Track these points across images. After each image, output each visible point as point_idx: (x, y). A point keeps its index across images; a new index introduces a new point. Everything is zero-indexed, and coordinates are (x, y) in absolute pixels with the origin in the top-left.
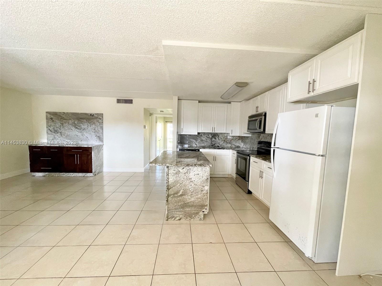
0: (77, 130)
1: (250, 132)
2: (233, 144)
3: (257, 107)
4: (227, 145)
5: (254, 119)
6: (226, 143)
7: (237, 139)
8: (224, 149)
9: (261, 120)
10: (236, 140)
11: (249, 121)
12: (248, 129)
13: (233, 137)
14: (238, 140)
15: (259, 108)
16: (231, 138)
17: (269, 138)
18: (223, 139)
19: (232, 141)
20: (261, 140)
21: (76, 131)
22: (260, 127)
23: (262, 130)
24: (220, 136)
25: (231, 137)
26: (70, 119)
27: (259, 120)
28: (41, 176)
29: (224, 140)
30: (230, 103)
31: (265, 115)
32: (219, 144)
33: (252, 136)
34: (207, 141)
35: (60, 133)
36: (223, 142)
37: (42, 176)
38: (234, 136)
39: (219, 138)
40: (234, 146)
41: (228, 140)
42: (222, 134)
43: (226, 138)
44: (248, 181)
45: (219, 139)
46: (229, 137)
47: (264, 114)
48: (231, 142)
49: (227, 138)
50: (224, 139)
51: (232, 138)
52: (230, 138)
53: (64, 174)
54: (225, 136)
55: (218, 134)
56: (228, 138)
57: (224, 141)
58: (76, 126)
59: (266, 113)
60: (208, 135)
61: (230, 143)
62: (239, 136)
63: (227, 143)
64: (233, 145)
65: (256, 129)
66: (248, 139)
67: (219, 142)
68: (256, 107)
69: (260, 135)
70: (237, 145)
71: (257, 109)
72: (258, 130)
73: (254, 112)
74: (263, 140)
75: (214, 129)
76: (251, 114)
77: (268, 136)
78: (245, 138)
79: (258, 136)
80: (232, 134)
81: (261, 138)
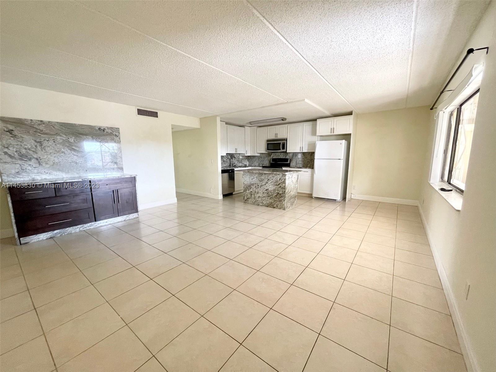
0: (75, 153)
4: (239, 164)
5: (275, 142)
7: (245, 159)
9: (283, 143)
11: (268, 144)
13: (243, 157)
19: (242, 160)
21: (73, 155)
22: (283, 148)
23: (285, 150)
26: (57, 134)
28: (45, 238)
32: (235, 164)
34: (227, 162)
35: (37, 159)
37: (47, 239)
46: (240, 157)
50: (237, 159)
53: (92, 225)
55: (234, 154)
57: (238, 161)
58: (73, 147)
59: (287, 139)
60: (228, 156)
61: (241, 162)
64: (243, 164)
65: (280, 149)
67: (235, 161)
69: (271, 154)
71: (276, 135)
72: (282, 150)
73: (272, 137)
74: (274, 158)
75: (236, 149)
76: (268, 138)
77: (281, 154)
78: (251, 157)
79: (269, 155)
80: (247, 154)
81: (273, 156)
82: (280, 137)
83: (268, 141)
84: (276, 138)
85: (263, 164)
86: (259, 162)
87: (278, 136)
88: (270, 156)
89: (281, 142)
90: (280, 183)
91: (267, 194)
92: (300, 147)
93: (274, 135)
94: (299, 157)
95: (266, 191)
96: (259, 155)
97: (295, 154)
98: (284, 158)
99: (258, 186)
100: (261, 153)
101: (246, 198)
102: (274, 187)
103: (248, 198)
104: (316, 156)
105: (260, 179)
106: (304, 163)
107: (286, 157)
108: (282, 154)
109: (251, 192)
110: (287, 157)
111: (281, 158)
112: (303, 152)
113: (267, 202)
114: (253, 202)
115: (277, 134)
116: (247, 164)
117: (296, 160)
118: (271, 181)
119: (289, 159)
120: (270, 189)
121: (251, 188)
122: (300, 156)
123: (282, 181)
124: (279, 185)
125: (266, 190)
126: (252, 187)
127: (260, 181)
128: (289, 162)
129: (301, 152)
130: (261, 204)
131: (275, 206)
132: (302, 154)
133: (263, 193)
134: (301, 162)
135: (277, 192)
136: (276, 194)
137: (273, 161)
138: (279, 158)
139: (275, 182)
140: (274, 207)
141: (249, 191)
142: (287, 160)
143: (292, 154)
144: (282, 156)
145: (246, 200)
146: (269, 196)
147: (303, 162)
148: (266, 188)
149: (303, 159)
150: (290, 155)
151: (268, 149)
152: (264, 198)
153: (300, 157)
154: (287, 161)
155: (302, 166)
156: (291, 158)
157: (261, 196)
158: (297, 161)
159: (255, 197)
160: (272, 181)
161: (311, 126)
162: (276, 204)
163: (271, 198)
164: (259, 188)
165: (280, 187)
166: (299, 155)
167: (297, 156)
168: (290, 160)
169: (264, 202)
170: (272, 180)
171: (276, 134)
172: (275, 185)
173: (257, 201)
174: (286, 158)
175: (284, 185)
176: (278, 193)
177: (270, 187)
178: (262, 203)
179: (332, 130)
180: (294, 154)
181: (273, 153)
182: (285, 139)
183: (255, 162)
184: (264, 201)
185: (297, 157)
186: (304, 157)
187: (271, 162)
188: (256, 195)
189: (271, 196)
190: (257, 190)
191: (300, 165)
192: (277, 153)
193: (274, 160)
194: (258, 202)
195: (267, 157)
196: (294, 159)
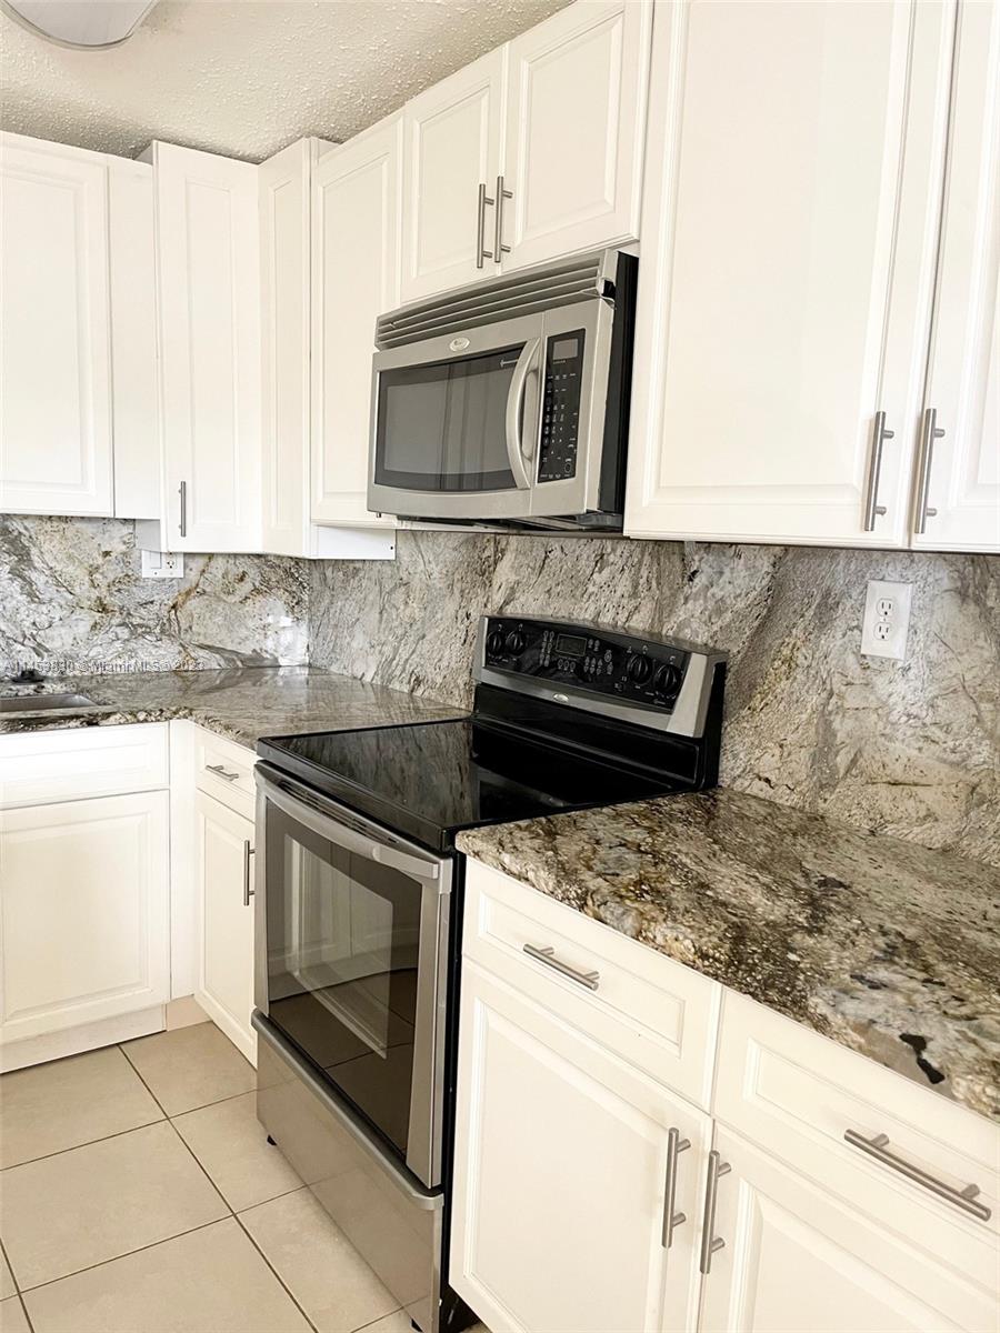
1: (401, 518)
2: (202, 640)
3: (494, 199)
4: (132, 653)
5: (460, 344)
6: (124, 633)
7: (246, 587)
8: (92, 722)
9: (565, 351)
10: (235, 599)
11: (389, 380)
12: (384, 475)
13: (201, 562)
14: (257, 591)
15: (516, 210)
16: (178, 572)
17: (609, 584)
18: (83, 589)
19: (194, 604)
20: (506, 603)
22: (556, 459)
23: (583, 491)
24: (48, 551)
25: (180, 560)
27: (532, 358)
29: (95, 594)
30: (137, 150)
31: (625, 288)
32: (39, 650)
33: (405, 559)
36: (83, 628)
38: (211, 556)
39: (39, 579)
40: (213, 662)
41: (143, 596)
42: (71, 529)
43: (113, 571)
44: (445, 1188)
45: (32, 596)
46: (150, 568)
47: (609, 271)
48: (184, 626)
49: (130, 579)
50: (94, 586)
51: (193, 576)
52: (165, 573)
54: (107, 554)
55: (16, 526)
56: (146, 572)
57: (104, 609)
59: (629, 266)
61: (165, 633)
62: (259, 556)
63: (137, 631)
64: (202, 647)
65: (505, 480)
66: (354, 583)
67: (43, 620)
68: (482, 188)
69: (500, 553)
70: (246, 650)
74: (529, 606)
78: (329, 573)
81: (513, 578)
83: (397, 330)
84: (494, 272)
85: (418, 682)
86: (388, 650)
87: (516, 235)
88: (485, 572)
89: (533, 332)
92: (879, 431)
94: (872, 645)
98: (640, 623)
107: (663, 609)
110: (690, 622)
117: (814, 700)
128: (684, 719)
132: (944, 577)
143: (765, 564)
154: (666, 696)
156: (735, 648)
168: (719, 672)
174: (668, 630)
182: (590, 265)
183: (359, 642)
185: (833, 641)
195: (457, 592)
196: (789, 661)
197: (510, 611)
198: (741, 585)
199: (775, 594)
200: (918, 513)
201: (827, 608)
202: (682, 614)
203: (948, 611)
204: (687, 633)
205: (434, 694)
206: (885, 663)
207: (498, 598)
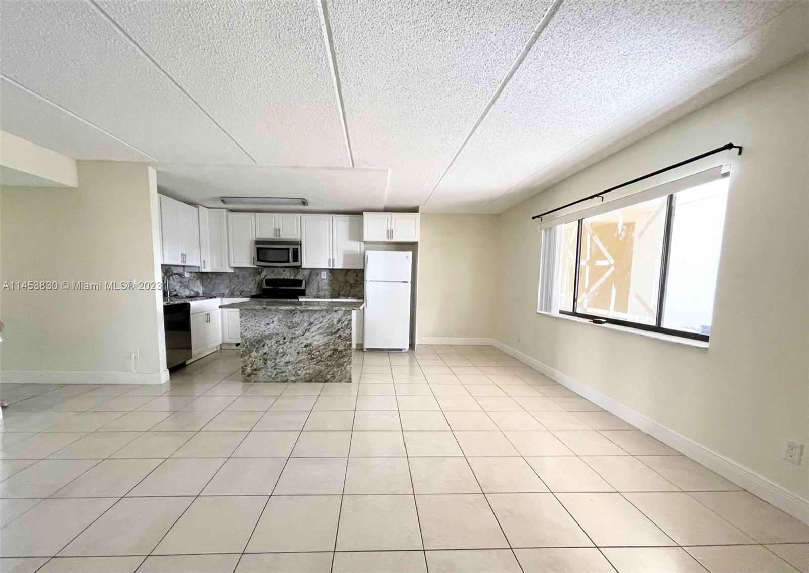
2: (191, 288)
5: (277, 246)
7: (196, 278)
9: (296, 250)
10: (194, 281)
11: (258, 249)
15: (282, 232)
16: (189, 276)
22: (296, 259)
23: (300, 263)
27: (291, 249)
36: (179, 286)
40: (192, 293)
41: (185, 281)
43: (182, 275)
45: (173, 280)
46: (186, 275)
57: (181, 282)
59: (301, 242)
63: (185, 287)
64: (191, 290)
65: (288, 261)
67: (175, 285)
69: (264, 271)
70: (196, 290)
71: (277, 232)
72: (292, 264)
73: (269, 235)
74: (271, 277)
75: (183, 255)
76: (257, 237)
77: (284, 271)
78: (210, 275)
79: (257, 271)
80: (204, 268)
81: (266, 274)
82: (284, 236)
83: (257, 242)
84: (277, 238)
85: (242, 291)
87: (281, 234)
88: (260, 274)
89: (291, 247)
90: (339, 330)
91: (309, 354)
92: (330, 260)
93: (272, 232)
94: (322, 277)
95: (305, 349)
96: (232, 271)
97: (314, 272)
98: (292, 278)
99: (284, 338)
100: (235, 268)
101: (249, 370)
102: (326, 339)
103: (255, 370)
104: (369, 276)
105: (289, 325)
106: (333, 289)
107: (295, 276)
108: (287, 270)
109: (265, 354)
110: (299, 277)
111: (286, 278)
112: (334, 268)
113: (308, 371)
114: (270, 376)
115: (279, 230)
116: (200, 290)
117: (316, 284)
118: (318, 326)
119: (304, 282)
120: (315, 343)
121: (264, 346)
122: (324, 275)
123: (343, 325)
124: (335, 333)
125: (306, 346)
126: (267, 342)
127: (289, 327)
128: (303, 287)
129: (331, 267)
130: (293, 378)
131: (329, 377)
132: (328, 271)
133: (298, 353)
134: (326, 287)
135: (332, 347)
136: (330, 353)
137: (267, 285)
138: (281, 277)
139: (328, 328)
140: (326, 379)
141: (257, 351)
142: (299, 283)
143: (309, 271)
144: (287, 275)
145: (249, 376)
146: (314, 358)
147: (331, 286)
148: (306, 342)
149: (331, 281)
150: (304, 273)
151: (258, 260)
152: (302, 365)
153: (325, 278)
154: (301, 286)
155: (330, 293)
156: (307, 279)
157: (292, 359)
158: (320, 286)
159: (276, 364)
160: (320, 325)
161: (348, 223)
162: (331, 373)
163: (318, 363)
164: (288, 343)
165: (340, 336)
166: (322, 273)
167: (319, 275)
168: (306, 282)
169: (302, 373)
170: (321, 323)
171: (276, 230)
172: (327, 333)
173: (282, 373)
174: (296, 278)
175: (348, 332)
176: (336, 350)
177: (315, 338)
178: (294, 375)
179: (390, 233)
180: (314, 270)
181: (266, 269)
182: (298, 242)
183: (222, 286)
184: (300, 370)
185: (318, 278)
186: (331, 278)
187: (265, 286)
188: (277, 361)
189: (319, 358)
190: (282, 348)
191: (325, 291)
192: (275, 269)
193: (269, 282)
194: (284, 375)
195: (252, 276)
196: (313, 280)
197: (266, 278)
198: (306, 273)
199: (310, 275)
200: (333, 266)
201: (317, 275)
202: (298, 276)
203: (329, 274)
204: (299, 279)
205: (247, 293)
206: (324, 279)
207: (263, 277)
